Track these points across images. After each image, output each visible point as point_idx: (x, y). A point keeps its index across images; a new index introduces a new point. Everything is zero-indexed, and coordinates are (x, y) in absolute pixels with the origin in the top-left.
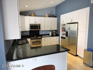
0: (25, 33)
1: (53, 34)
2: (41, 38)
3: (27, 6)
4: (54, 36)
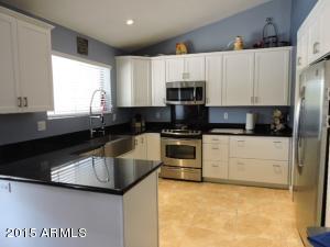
0: (158, 115)
1: (272, 127)
2: (200, 137)
3: (130, 22)
4: (275, 135)
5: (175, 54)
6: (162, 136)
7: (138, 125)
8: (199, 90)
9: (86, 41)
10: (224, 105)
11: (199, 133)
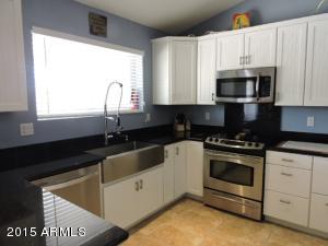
5: (230, 29)
6: (207, 146)
7: (181, 128)
8: (265, 82)
9: (105, 19)
10: (308, 103)
11: (261, 146)
